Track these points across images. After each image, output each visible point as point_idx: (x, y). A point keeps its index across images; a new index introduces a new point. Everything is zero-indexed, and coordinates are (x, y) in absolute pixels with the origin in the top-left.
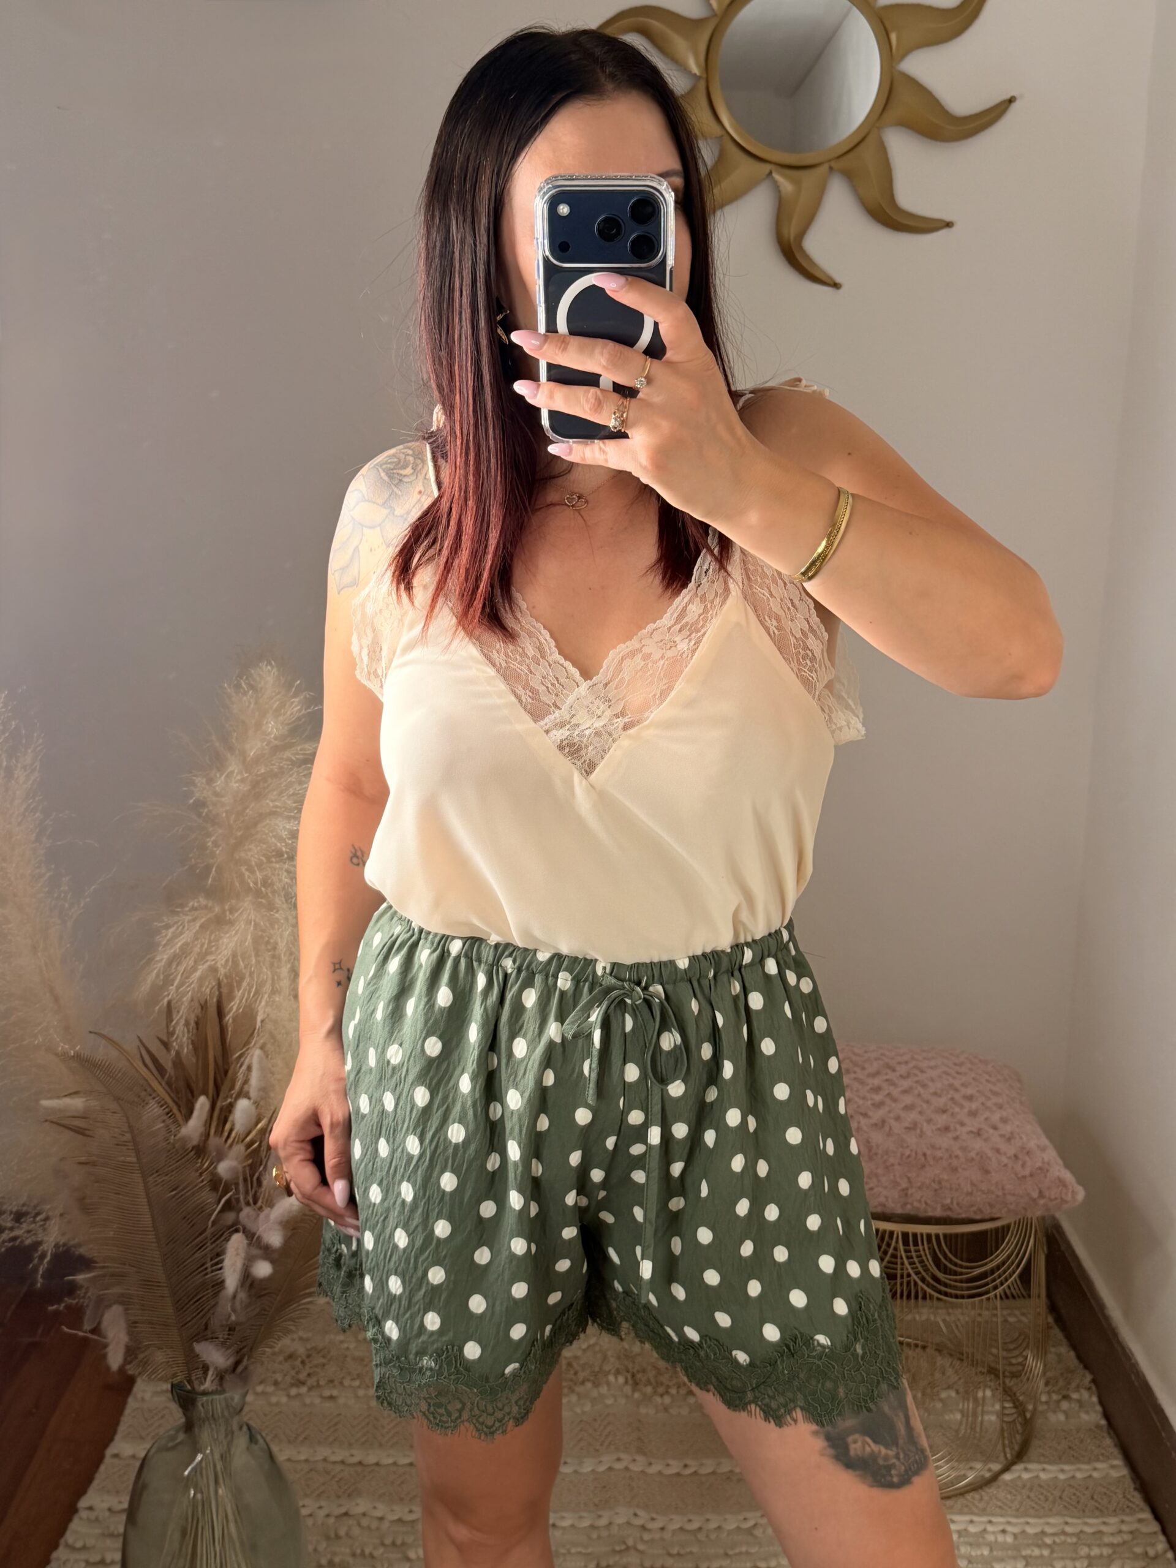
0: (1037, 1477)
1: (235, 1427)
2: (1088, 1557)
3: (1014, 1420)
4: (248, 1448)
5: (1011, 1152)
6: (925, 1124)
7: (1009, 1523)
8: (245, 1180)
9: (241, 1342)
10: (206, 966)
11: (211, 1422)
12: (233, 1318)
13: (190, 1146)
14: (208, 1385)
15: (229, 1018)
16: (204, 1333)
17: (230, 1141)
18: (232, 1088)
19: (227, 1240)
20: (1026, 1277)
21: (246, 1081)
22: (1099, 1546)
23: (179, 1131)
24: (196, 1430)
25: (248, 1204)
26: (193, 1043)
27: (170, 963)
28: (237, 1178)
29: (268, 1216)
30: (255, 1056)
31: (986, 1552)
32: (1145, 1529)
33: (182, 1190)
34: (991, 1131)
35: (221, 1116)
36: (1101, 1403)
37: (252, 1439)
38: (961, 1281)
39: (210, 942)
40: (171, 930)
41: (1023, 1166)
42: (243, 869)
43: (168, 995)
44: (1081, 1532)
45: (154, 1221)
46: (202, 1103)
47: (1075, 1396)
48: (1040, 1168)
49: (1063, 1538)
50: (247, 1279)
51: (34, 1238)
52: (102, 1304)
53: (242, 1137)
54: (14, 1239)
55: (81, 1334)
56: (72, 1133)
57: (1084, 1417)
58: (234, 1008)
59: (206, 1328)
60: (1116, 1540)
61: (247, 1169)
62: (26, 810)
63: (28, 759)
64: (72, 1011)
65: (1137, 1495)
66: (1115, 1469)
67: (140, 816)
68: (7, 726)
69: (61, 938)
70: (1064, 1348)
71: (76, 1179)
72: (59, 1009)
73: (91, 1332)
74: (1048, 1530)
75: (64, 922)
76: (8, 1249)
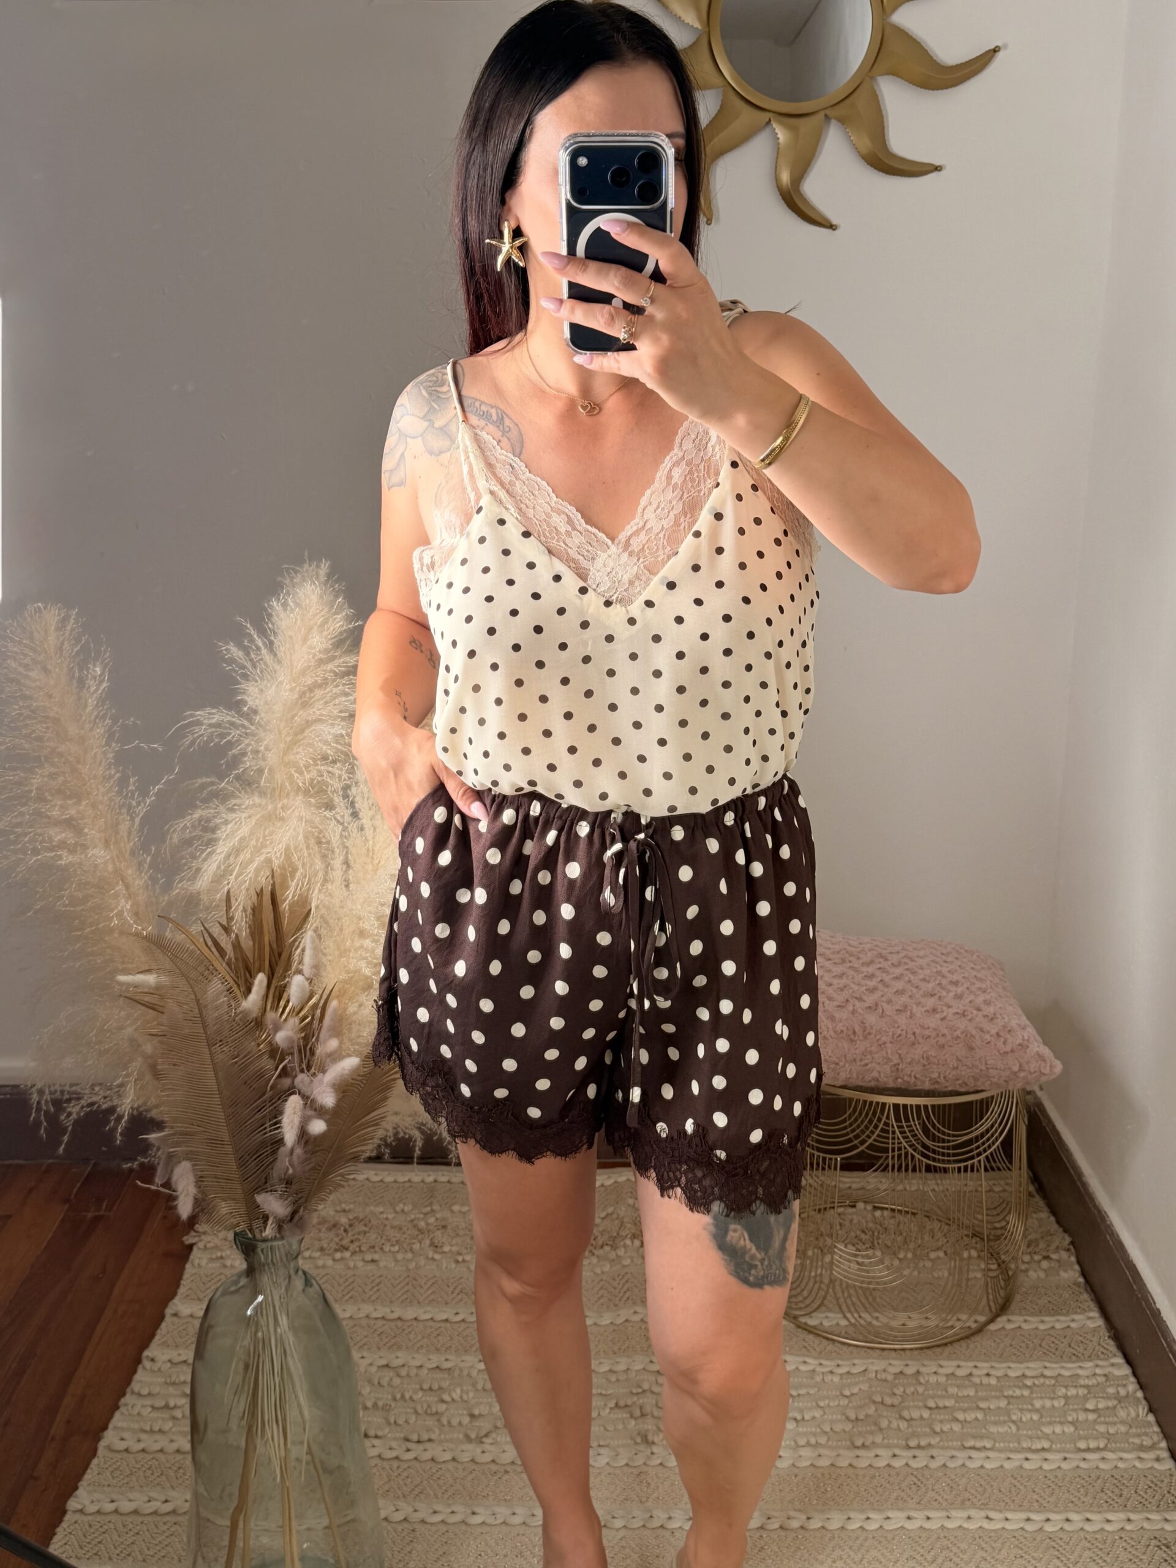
0: (1020, 1327)
1: (292, 1272)
2: (1066, 1397)
3: (997, 1277)
4: (304, 1290)
5: (994, 1032)
6: (915, 1006)
7: (992, 1367)
8: (300, 1051)
9: (297, 1194)
10: (262, 858)
11: (271, 1266)
12: (291, 1171)
13: (250, 1018)
14: (269, 1232)
15: (283, 904)
16: (264, 1185)
17: (284, 1017)
18: (288, 968)
19: (286, 1100)
20: (1007, 1145)
21: (301, 962)
22: (1076, 1386)
23: (239, 1005)
24: (257, 1276)
25: (302, 1071)
26: (250, 927)
27: (228, 856)
28: (292, 1047)
29: (321, 1081)
30: (307, 938)
31: (972, 1393)
32: (1118, 1372)
33: (245, 1056)
34: (975, 1012)
35: (277, 993)
36: (1079, 1262)
37: (308, 1283)
38: (948, 1148)
39: (264, 836)
40: (230, 826)
41: (1005, 1043)
42: (293, 770)
43: (228, 884)
44: (1059, 1375)
45: (218, 1084)
46: (260, 980)
47: (1054, 1256)
48: (1020, 1045)
49: (1042, 1380)
50: (303, 1133)
51: (110, 1103)
52: (172, 1160)
53: (297, 1010)
54: (92, 1104)
55: (153, 1187)
56: (143, 1008)
57: (1064, 1275)
58: (286, 896)
59: (266, 1183)
60: (1092, 1382)
61: (301, 1041)
62: (97, 717)
63: (98, 670)
64: (142, 898)
65: (1111, 1342)
66: (1091, 1320)
67: (199, 723)
68: (78, 640)
69: (130, 833)
70: (1045, 1214)
71: (148, 1048)
72: (130, 896)
73: (163, 1186)
74: (1028, 1373)
75: (132, 819)
76: (87, 1115)
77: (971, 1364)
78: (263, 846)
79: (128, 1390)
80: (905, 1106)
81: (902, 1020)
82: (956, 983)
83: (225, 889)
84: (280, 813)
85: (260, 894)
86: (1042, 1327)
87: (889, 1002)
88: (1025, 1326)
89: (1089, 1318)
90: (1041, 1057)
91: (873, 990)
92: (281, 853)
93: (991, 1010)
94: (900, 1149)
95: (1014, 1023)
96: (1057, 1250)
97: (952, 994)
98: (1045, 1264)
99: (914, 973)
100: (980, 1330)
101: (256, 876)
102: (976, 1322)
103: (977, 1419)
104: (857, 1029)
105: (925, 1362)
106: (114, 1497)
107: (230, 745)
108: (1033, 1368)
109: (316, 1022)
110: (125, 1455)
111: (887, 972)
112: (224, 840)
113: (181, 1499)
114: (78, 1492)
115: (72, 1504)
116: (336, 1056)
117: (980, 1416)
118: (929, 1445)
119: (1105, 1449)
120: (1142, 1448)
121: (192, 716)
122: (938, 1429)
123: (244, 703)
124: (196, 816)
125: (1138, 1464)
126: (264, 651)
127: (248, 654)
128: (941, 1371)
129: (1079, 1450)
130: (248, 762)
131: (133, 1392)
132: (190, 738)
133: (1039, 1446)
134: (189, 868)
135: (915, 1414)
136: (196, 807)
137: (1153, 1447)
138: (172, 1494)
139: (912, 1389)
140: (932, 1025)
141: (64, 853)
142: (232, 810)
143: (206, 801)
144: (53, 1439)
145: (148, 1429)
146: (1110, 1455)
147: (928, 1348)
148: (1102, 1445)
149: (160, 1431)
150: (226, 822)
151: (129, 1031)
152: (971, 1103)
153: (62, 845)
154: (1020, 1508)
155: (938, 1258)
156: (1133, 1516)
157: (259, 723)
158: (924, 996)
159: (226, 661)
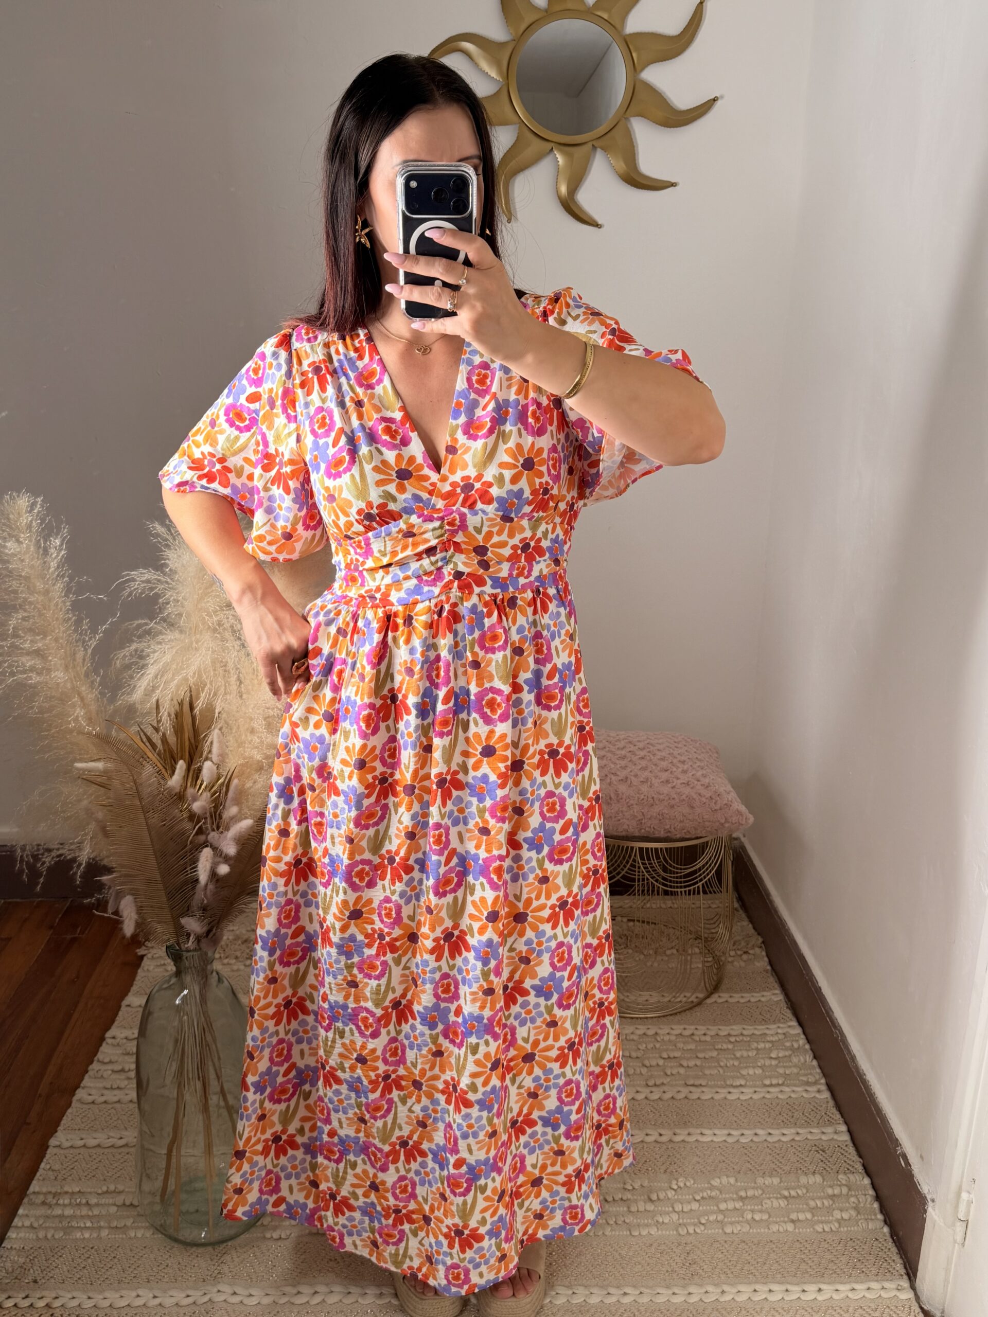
0: (727, 1001)
1: (208, 972)
2: (757, 1049)
3: (712, 966)
4: (216, 985)
5: (708, 795)
6: (654, 779)
7: (708, 1029)
8: (211, 816)
9: (211, 917)
10: (181, 677)
11: (192, 968)
12: (205, 902)
13: (174, 793)
14: (191, 944)
15: (197, 711)
16: (187, 912)
17: (200, 793)
18: (201, 756)
19: (201, 852)
20: (719, 873)
21: (210, 752)
22: (764, 1042)
23: (166, 784)
24: (183, 976)
25: (213, 830)
26: (174, 727)
27: (156, 677)
28: (206, 813)
29: (226, 837)
30: (215, 736)
31: (692, 1046)
32: (793, 1032)
33: (172, 820)
34: (696, 782)
35: (194, 774)
36: (767, 956)
37: (220, 980)
38: (677, 877)
39: (182, 661)
40: (156, 654)
41: (716, 803)
42: (204, 615)
43: (157, 695)
44: (753, 1034)
45: (152, 841)
46: (181, 765)
47: (751, 952)
48: (726, 805)
49: (741, 1038)
50: (213, 874)
51: (73, 855)
52: (119, 896)
53: (208, 788)
54: (60, 855)
55: (106, 915)
56: (95, 786)
57: (757, 964)
58: (199, 705)
59: (188, 910)
60: (775, 1038)
61: (212, 809)
62: (58, 576)
63: (58, 542)
64: (93, 707)
65: (788, 1011)
66: (776, 996)
67: (134, 580)
68: (43, 520)
69: (84, 660)
70: (746, 923)
71: (100, 815)
72: (84, 706)
73: (113, 914)
74: (733, 1033)
75: (86, 650)
76: (56, 863)
77: (693, 1027)
78: (184, 669)
79: (96, 1058)
80: (647, 849)
81: (645, 789)
82: (683, 762)
83: (154, 700)
84: (194, 645)
85: (181, 704)
86: (742, 1001)
87: (636, 776)
88: (731, 1000)
89: (774, 994)
90: (739, 813)
91: (625, 768)
92: (194, 674)
93: (707, 780)
94: (643, 880)
95: (722, 789)
96: (753, 947)
97: (680, 770)
98: (745, 957)
99: (654, 755)
100: (699, 1004)
101: (177, 690)
102: (697, 997)
103: (696, 1065)
104: (613, 796)
105: (662, 1026)
106: (83, 1136)
107: (157, 596)
108: (736, 1029)
109: (223, 794)
110: (92, 1106)
111: (635, 754)
112: (152, 665)
113: (131, 1136)
114: (57, 1134)
115: (53, 1142)
116: (235, 819)
117: (698, 1062)
118: (663, 1084)
119: (782, 1085)
120: (808, 1083)
121: (128, 575)
122: (669, 1073)
123: (166, 565)
124: (133, 647)
125: (805, 1095)
128: (672, 1032)
129: (766, 1086)
130: (170, 609)
131: (99, 1061)
132: (128, 590)
133: (738, 1084)
134: (129, 685)
135: (654, 1063)
136: (133, 641)
137: (815, 1083)
138: (125, 1133)
139: (652, 1045)
140: (665, 792)
141: (34, 675)
142: (160, 643)
143: (140, 637)
144: (40, 1096)
145: (109, 1086)
146: (787, 1089)
147: (664, 1016)
148: (780, 1082)
149: (118, 1088)
150: (154, 652)
151: (85, 803)
152: (695, 846)
153: (32, 669)
154: (724, 1127)
155: (673, 954)
156: (800, 1131)
157: (178, 580)
158: (661, 771)
159: (152, 535)
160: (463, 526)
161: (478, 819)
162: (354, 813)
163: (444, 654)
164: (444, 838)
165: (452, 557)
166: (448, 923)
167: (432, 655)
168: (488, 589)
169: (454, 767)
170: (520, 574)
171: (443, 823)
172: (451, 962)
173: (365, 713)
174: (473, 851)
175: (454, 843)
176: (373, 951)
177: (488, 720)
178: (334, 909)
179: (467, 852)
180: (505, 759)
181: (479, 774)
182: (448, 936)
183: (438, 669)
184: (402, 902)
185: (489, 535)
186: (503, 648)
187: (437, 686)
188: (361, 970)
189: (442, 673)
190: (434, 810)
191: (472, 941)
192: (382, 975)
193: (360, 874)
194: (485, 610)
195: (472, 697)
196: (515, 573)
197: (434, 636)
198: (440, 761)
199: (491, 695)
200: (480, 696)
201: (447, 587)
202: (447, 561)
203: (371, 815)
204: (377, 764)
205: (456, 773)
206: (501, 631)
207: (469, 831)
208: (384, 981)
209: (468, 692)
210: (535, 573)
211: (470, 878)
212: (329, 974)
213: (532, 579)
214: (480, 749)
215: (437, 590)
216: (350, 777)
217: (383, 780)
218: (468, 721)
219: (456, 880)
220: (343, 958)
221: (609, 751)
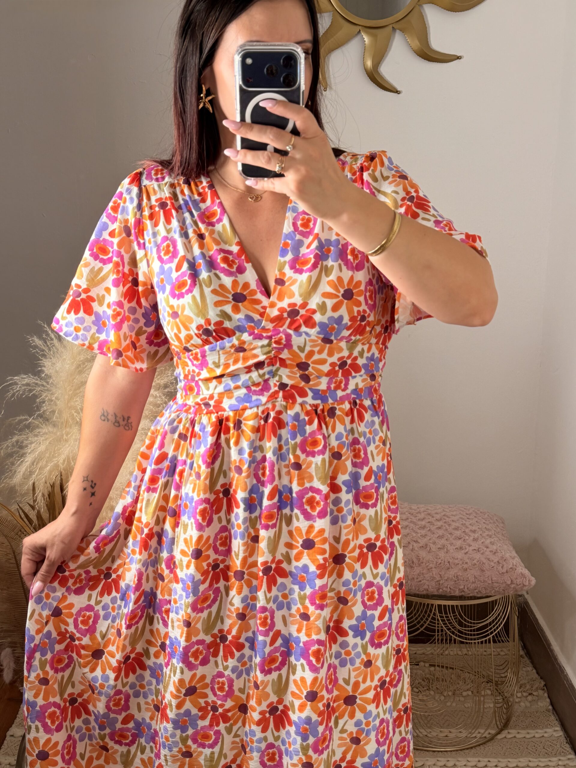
0: (515, 737)
3: (502, 707)
5: (496, 560)
6: (449, 546)
7: (499, 761)
10: (53, 464)
26: (47, 505)
27: (33, 464)
34: (485, 549)
36: (549, 697)
38: (472, 631)
40: (33, 445)
41: (502, 567)
42: (73, 412)
43: (33, 479)
48: (511, 568)
57: (539, 704)
65: (568, 745)
67: (16, 384)
70: (530, 668)
77: (486, 760)
78: (56, 457)
80: (445, 606)
81: (442, 554)
82: (474, 531)
83: (31, 483)
84: (65, 437)
85: (53, 486)
86: (528, 736)
87: (434, 543)
88: (518, 736)
89: (555, 731)
90: (523, 575)
91: (424, 536)
92: (64, 461)
93: (495, 547)
94: (442, 630)
95: (508, 555)
96: (537, 690)
97: (472, 538)
98: (530, 698)
99: (449, 525)
100: (492, 738)
101: (50, 474)
102: (489, 733)
104: (415, 560)
105: (459, 759)
107: (35, 397)
108: (523, 761)
112: (30, 453)
121: (11, 380)
123: (42, 371)
124: (14, 439)
126: (55, 341)
127: (46, 343)
128: (469, 764)
130: (45, 407)
132: (12, 392)
134: (11, 471)
136: (15, 434)
140: (459, 557)
142: (36, 436)
143: (21, 430)
147: (461, 750)
150: (31, 443)
155: (468, 695)
157: (52, 383)
158: (455, 539)
159: (32, 347)
160: (288, 345)
161: (299, 606)
162: (191, 600)
163: (269, 455)
164: (269, 621)
165: (277, 370)
166: (274, 698)
167: (259, 456)
168: (309, 400)
169: (279, 557)
170: (338, 387)
171: (268, 606)
172: (276, 734)
173: (201, 507)
174: (295, 634)
175: (279, 625)
176: (206, 722)
177: (308, 516)
178: (171, 688)
179: (290, 634)
180: (323, 552)
181: (300, 564)
182: (273, 710)
183: (264, 468)
184: (234, 676)
185: (311, 354)
186: (322, 452)
187: (263, 484)
188: (195, 741)
189: (267, 473)
190: (260, 595)
191: (294, 716)
192: (215, 743)
193: (196, 655)
194: (307, 418)
195: (294, 495)
196: (333, 386)
197: (261, 439)
198: (266, 550)
199: (310, 494)
200: (301, 494)
201: (274, 396)
202: (273, 374)
203: (205, 599)
204: (211, 552)
205: (280, 562)
206: (320, 437)
207: (291, 615)
208: (217, 749)
209: (291, 491)
210: (351, 386)
211: (292, 659)
212: (164, 747)
213: (348, 391)
214: (301, 542)
215: (264, 399)
216: (188, 567)
217: (215, 566)
218: (291, 516)
219: (280, 659)
220: (178, 732)
221: (411, 522)
